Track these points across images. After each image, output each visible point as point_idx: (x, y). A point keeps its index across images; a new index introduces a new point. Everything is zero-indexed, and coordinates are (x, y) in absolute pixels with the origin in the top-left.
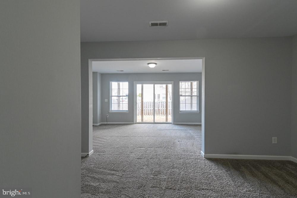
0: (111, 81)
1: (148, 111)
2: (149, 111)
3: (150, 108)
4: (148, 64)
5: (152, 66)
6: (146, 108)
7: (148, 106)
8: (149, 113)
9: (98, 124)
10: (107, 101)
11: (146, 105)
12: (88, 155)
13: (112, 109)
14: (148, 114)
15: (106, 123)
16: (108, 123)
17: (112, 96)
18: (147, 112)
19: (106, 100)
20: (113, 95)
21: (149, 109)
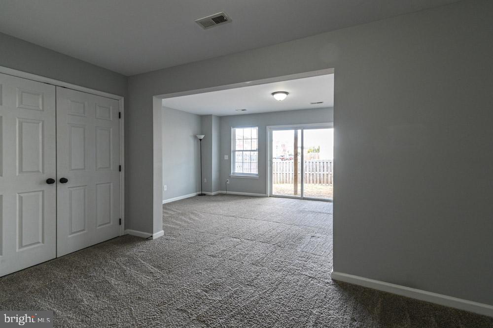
0: (233, 127)
1: (320, 176)
2: (322, 177)
3: (324, 171)
4: (273, 94)
5: (280, 97)
6: (317, 171)
7: (320, 168)
8: (322, 181)
9: (213, 193)
10: (227, 159)
11: (316, 165)
12: (152, 236)
13: (236, 172)
14: (320, 183)
15: (224, 192)
16: (229, 192)
17: (235, 151)
18: (318, 178)
19: (226, 157)
20: (236, 149)
21: (322, 173)
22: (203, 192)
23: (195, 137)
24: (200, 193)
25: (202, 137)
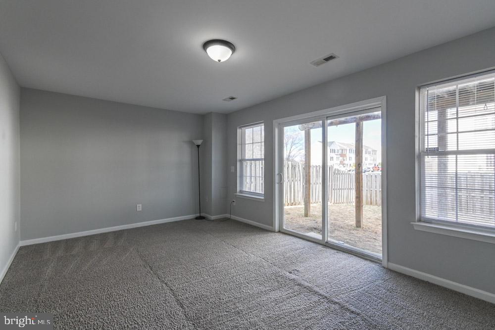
0: (240, 127)
9: (213, 217)
10: (234, 170)
16: (234, 217)
22: (203, 214)
23: (191, 143)
24: (198, 215)
25: (199, 142)
